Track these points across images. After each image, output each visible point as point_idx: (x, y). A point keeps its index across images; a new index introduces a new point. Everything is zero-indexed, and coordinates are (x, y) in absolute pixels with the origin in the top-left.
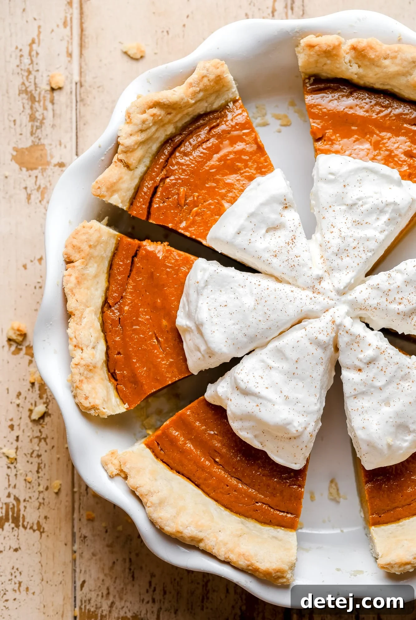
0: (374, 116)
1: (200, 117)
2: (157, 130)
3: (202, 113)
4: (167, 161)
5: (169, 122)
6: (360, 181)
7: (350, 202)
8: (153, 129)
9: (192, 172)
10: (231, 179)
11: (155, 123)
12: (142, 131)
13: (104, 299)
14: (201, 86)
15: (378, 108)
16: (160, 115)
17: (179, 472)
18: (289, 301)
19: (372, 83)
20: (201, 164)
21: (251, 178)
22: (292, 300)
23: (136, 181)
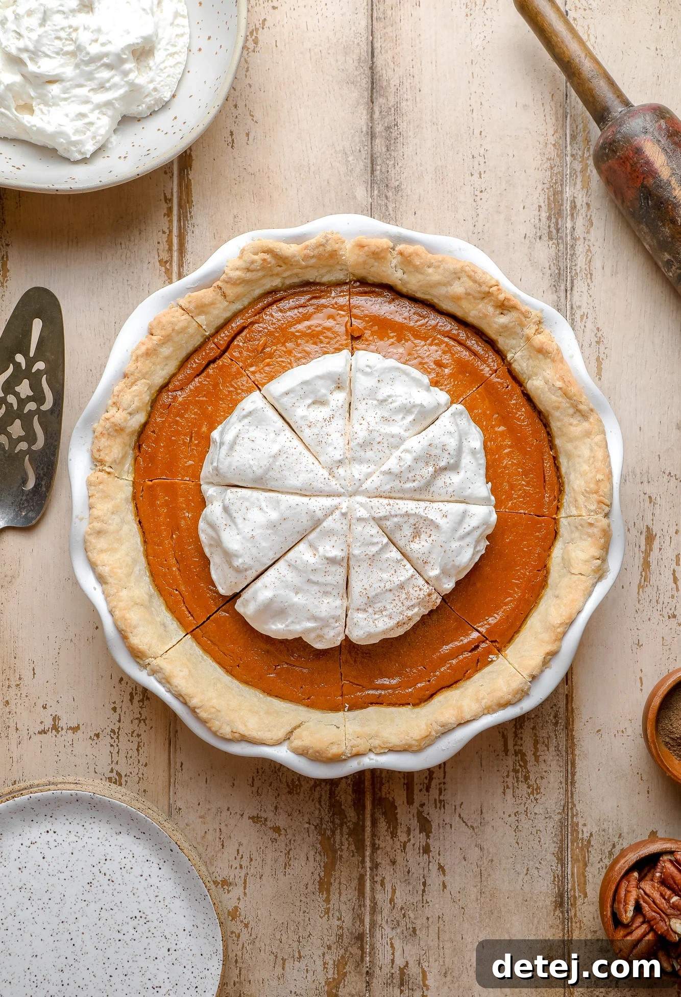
0: (412, 324)
1: (308, 284)
2: (264, 276)
3: (311, 281)
4: (263, 309)
5: (278, 275)
6: (393, 380)
7: (380, 398)
9: (280, 327)
10: (310, 347)
11: (263, 268)
12: (248, 270)
14: (316, 252)
15: (416, 317)
16: (270, 263)
18: (305, 469)
19: (414, 291)
20: (291, 324)
21: (325, 353)
22: (309, 470)
23: (228, 314)
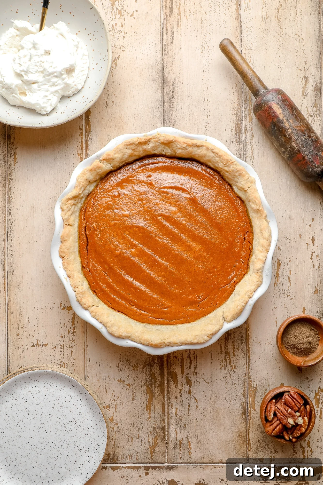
5: (78, 203)
8: (73, 208)
11: (72, 206)
13: (81, 266)
16: (72, 202)
17: (118, 311)
